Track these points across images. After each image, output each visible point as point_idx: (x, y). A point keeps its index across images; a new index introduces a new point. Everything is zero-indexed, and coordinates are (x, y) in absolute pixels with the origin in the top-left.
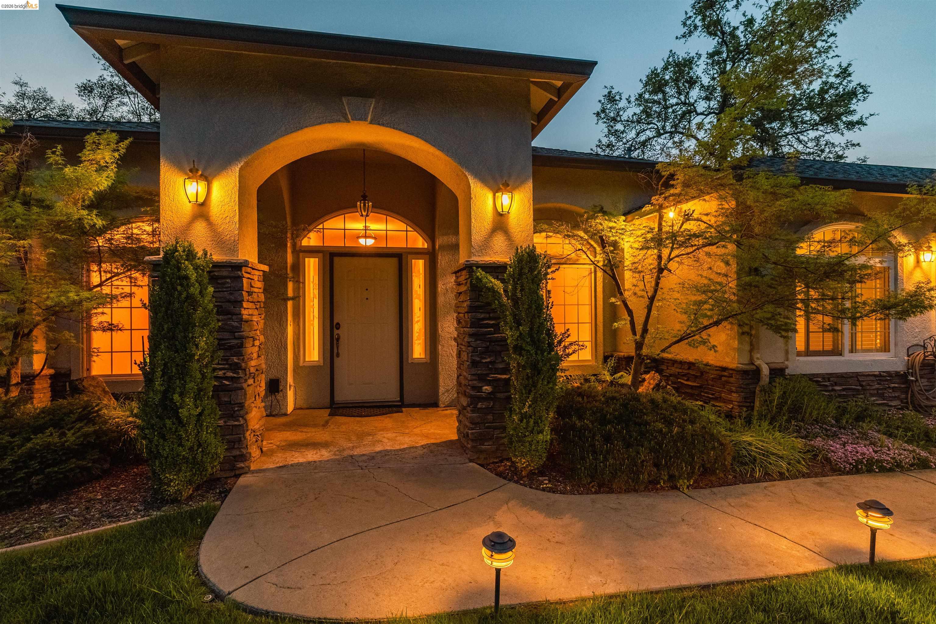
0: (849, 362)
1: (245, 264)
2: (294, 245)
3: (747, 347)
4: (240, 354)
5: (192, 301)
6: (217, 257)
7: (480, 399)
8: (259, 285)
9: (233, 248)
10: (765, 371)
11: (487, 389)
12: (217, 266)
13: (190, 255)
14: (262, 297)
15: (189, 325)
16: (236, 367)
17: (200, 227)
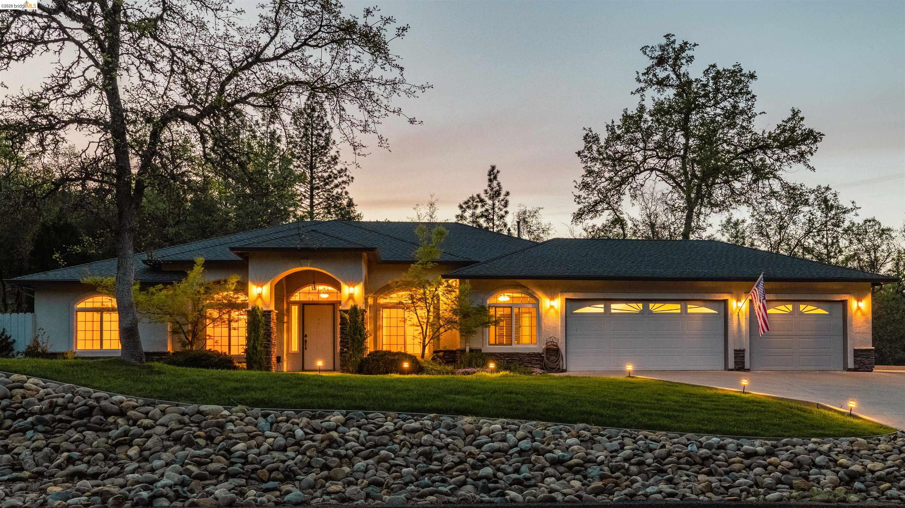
0: (515, 349)
1: (272, 311)
2: (287, 302)
3: (464, 341)
4: (270, 337)
5: (259, 321)
6: (264, 309)
7: (343, 353)
8: (275, 317)
9: (268, 307)
10: (468, 350)
11: (345, 350)
12: (265, 311)
13: (258, 308)
14: (276, 321)
15: (258, 328)
16: (269, 341)
17: (259, 300)
